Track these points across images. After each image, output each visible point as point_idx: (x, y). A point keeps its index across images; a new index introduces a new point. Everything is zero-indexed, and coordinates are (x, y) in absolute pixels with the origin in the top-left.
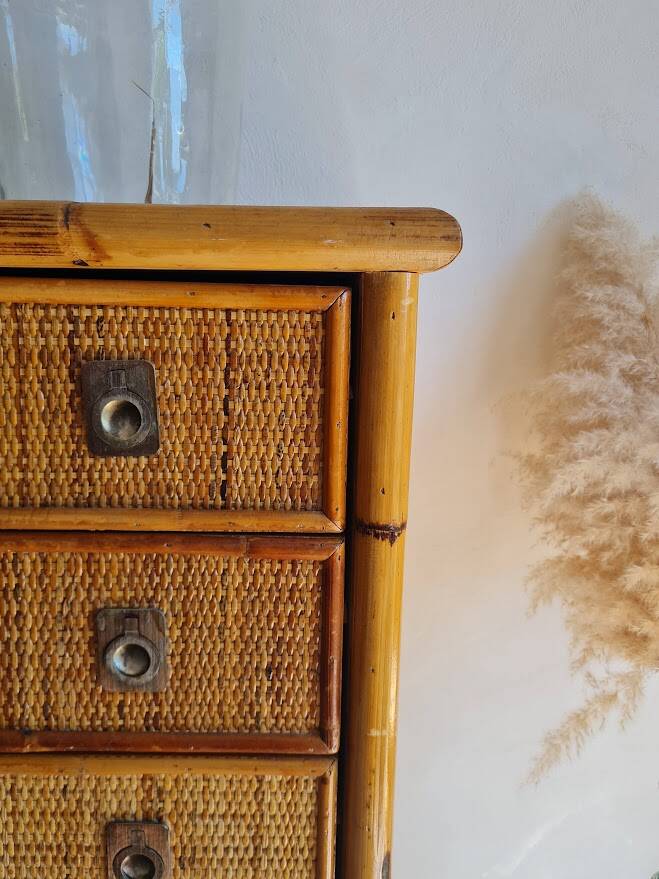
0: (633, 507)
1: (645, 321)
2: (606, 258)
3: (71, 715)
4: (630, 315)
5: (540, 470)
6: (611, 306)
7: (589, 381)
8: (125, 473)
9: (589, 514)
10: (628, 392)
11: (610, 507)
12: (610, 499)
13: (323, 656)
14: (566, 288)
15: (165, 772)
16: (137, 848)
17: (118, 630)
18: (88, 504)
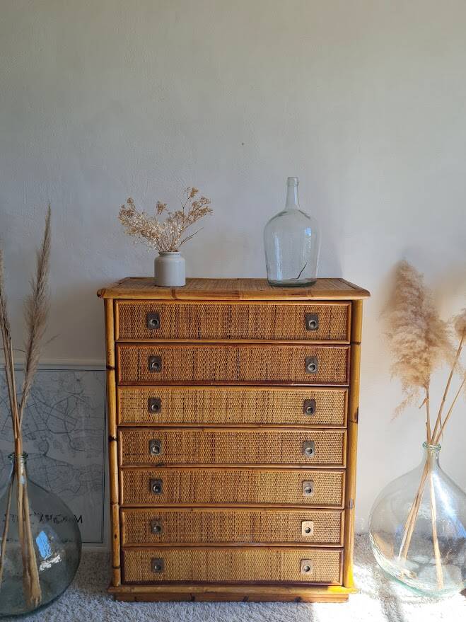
0: (412, 345)
1: (419, 297)
2: (409, 280)
3: (299, 379)
4: (414, 295)
5: (391, 336)
6: (409, 293)
7: (403, 313)
8: (312, 334)
9: (402, 347)
10: (413, 316)
11: (407, 345)
12: (407, 342)
13: (347, 368)
14: (398, 287)
15: (316, 390)
16: (310, 406)
17: (309, 361)
18: (306, 339)
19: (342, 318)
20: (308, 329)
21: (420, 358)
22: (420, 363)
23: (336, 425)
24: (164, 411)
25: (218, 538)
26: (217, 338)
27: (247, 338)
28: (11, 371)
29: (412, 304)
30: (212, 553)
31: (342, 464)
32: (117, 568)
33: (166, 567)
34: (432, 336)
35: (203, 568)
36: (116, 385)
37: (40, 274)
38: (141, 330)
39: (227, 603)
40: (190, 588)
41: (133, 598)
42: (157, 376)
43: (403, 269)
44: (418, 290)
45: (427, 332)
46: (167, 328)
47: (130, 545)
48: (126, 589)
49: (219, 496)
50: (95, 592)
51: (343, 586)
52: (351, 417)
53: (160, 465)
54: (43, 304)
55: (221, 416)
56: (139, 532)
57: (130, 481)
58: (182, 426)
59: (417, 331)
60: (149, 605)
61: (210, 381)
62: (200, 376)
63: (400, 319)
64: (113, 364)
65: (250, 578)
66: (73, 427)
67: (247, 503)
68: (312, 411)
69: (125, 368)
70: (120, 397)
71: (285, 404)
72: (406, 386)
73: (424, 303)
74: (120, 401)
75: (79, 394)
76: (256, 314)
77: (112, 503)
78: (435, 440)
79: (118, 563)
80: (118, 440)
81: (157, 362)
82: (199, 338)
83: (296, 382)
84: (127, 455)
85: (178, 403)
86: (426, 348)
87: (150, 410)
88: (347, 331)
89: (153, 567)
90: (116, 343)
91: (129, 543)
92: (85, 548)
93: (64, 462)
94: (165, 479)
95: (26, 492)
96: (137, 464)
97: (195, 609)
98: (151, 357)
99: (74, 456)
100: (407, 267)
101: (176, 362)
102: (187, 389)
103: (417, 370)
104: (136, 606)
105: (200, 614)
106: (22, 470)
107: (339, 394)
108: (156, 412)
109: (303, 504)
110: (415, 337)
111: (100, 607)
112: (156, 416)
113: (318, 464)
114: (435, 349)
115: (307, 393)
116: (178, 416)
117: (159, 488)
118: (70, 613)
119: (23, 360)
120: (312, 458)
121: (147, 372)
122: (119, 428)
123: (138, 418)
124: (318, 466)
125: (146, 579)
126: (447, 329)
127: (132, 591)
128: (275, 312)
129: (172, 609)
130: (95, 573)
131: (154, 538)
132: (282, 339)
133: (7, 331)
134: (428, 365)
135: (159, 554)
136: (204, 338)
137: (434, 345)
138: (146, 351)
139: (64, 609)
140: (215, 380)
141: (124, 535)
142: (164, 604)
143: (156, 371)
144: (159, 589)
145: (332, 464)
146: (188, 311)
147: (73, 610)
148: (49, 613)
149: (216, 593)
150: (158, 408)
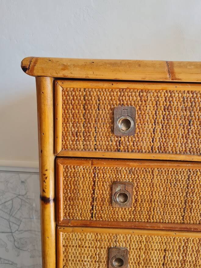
24: (132, 266)
36: (57, 226)
38: (101, 137)
64: (51, 194)
66: (17, 227)
69: (71, 199)
74: (62, 249)
75: (23, 196)
90: (56, 158)
93: (9, 261)
99: (18, 256)
101: (157, 192)
150: (122, 262)
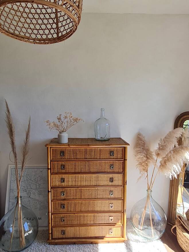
0: (142, 159)
1: (144, 144)
2: (141, 138)
3: (108, 171)
4: (142, 143)
5: (136, 156)
7: (139, 149)
8: (112, 157)
9: (139, 160)
10: (142, 150)
13: (123, 168)
14: (138, 140)
15: (113, 175)
16: (112, 180)
17: (112, 166)
18: (110, 159)
19: (121, 152)
20: (111, 156)
21: (145, 163)
22: (145, 165)
23: (120, 186)
24: (66, 182)
25: (83, 223)
26: (82, 159)
27: (92, 159)
28: (17, 169)
29: (142, 146)
30: (81, 228)
31: (122, 198)
32: (50, 234)
33: (66, 233)
34: (148, 156)
35: (78, 233)
36: (51, 174)
37: (27, 138)
38: (59, 157)
39: (86, 245)
40: (74, 240)
41: (55, 244)
42: (64, 171)
43: (139, 135)
44: (143, 141)
45: (147, 155)
46: (67, 156)
47: (54, 226)
48: (53, 241)
49: (83, 209)
50: (43, 242)
51: (123, 237)
52: (124, 183)
53: (64, 200)
54: (27, 148)
55: (84, 183)
56: (57, 222)
57: (55, 205)
58: (72, 187)
59: (144, 155)
60: (60, 246)
61: (80, 172)
62: (77, 171)
63: (139, 151)
64: (50, 168)
65: (93, 236)
67: (92, 211)
68: (112, 181)
69: (54, 169)
70: (51, 178)
71: (104, 179)
72: (141, 172)
73: (146, 145)
74: (52, 179)
76: (95, 151)
77: (49, 212)
78: (150, 189)
79: (50, 232)
80: (51, 192)
81: (63, 167)
82: (77, 159)
83: (107, 172)
84: (54, 196)
85: (70, 180)
86: (146, 160)
87: (61, 182)
88: (123, 156)
89: (62, 233)
90: (51, 161)
91: (54, 225)
92: (39, 229)
94: (66, 204)
95: (21, 209)
96: (57, 199)
97: (76, 247)
98: (61, 165)
100: (140, 134)
101: (70, 167)
102: (73, 175)
103: (144, 167)
104: (56, 246)
105: (77, 249)
106: (20, 202)
107: (120, 176)
108: (63, 182)
109: (110, 211)
110: (143, 156)
111: (44, 247)
112: (63, 184)
113: (114, 198)
114: (149, 160)
115: (111, 176)
116: (70, 184)
117: (64, 207)
118: (35, 250)
119: (21, 165)
120: (112, 196)
121: (60, 170)
122: (51, 188)
123: (57, 185)
124: (115, 199)
125: (60, 237)
126: (152, 154)
127: (55, 241)
128: (100, 150)
129: (68, 247)
130: (43, 235)
131: (62, 223)
132: (103, 159)
133: (16, 157)
134: (147, 165)
135: (64, 229)
136: (78, 159)
137: (149, 159)
138: (60, 163)
139: (33, 248)
140: (82, 172)
141: (53, 223)
142: (65, 246)
143: (63, 169)
144: (64, 240)
145: (119, 198)
146: (73, 150)
147: (35, 249)
148: (28, 250)
149: (82, 241)
150: (64, 181)
